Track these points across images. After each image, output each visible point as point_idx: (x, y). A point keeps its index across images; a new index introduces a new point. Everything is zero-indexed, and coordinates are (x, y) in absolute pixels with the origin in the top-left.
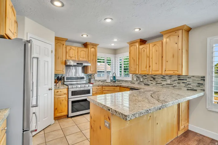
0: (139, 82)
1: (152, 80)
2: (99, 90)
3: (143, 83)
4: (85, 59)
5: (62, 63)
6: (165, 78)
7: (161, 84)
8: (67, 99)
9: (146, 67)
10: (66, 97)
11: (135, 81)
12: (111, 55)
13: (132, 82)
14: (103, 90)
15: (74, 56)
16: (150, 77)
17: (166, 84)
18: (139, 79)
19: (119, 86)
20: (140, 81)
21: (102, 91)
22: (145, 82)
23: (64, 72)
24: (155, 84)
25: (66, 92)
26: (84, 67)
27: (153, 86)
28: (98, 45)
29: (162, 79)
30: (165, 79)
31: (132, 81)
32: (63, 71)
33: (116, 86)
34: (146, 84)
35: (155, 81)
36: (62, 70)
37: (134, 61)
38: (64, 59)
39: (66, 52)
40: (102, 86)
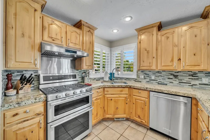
0: (148, 80)
1: (172, 79)
2: (100, 94)
3: (157, 82)
4: (77, 47)
5: (33, 47)
6: (196, 75)
7: (191, 83)
8: (42, 125)
9: (172, 60)
10: (42, 121)
11: (142, 79)
12: (106, 47)
13: (136, 80)
14: (106, 93)
15: (59, 37)
16: (168, 74)
17: (199, 84)
18: (149, 76)
19: (127, 87)
20: (150, 79)
21: (103, 94)
22: (159, 80)
23: (38, 66)
24: (178, 82)
25: (41, 109)
26: (75, 60)
27: (174, 86)
28: (96, 29)
29: (191, 77)
30: (198, 77)
31: (138, 79)
32: (36, 65)
33: (124, 88)
34: (160, 83)
35: (177, 80)
36: (32, 61)
37: (148, 53)
38: (38, 40)
39: (43, 28)
40: (104, 88)
